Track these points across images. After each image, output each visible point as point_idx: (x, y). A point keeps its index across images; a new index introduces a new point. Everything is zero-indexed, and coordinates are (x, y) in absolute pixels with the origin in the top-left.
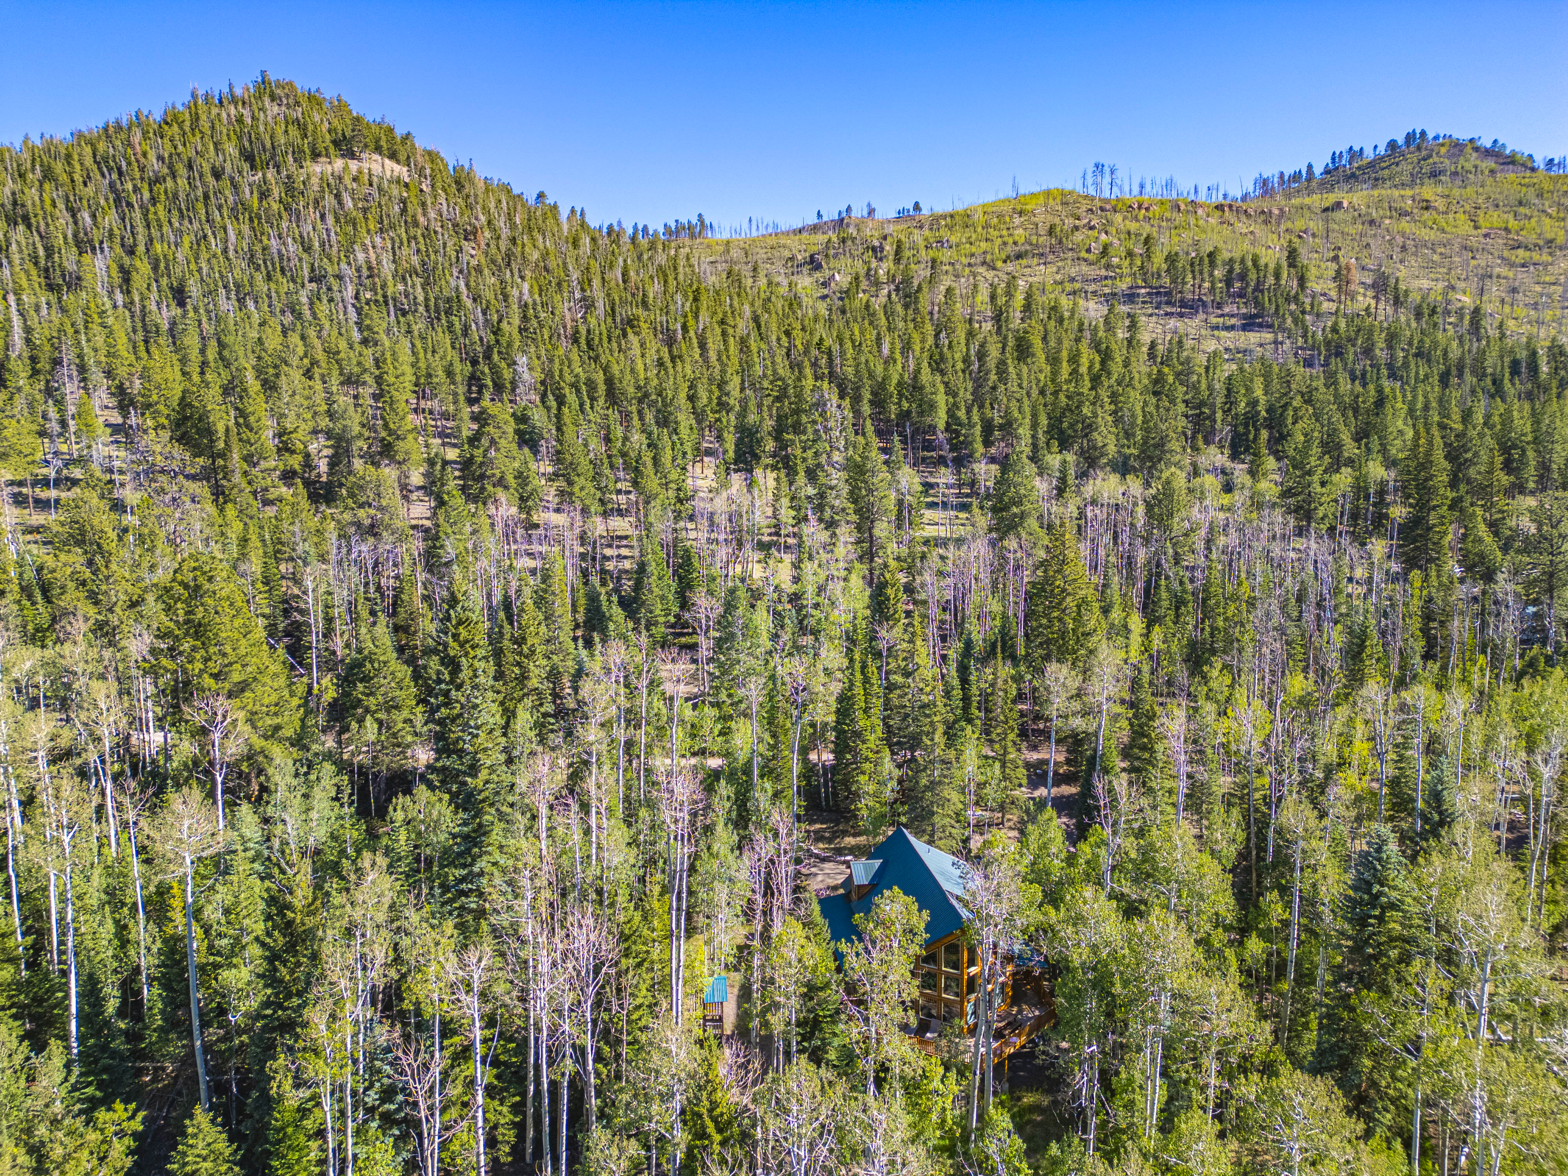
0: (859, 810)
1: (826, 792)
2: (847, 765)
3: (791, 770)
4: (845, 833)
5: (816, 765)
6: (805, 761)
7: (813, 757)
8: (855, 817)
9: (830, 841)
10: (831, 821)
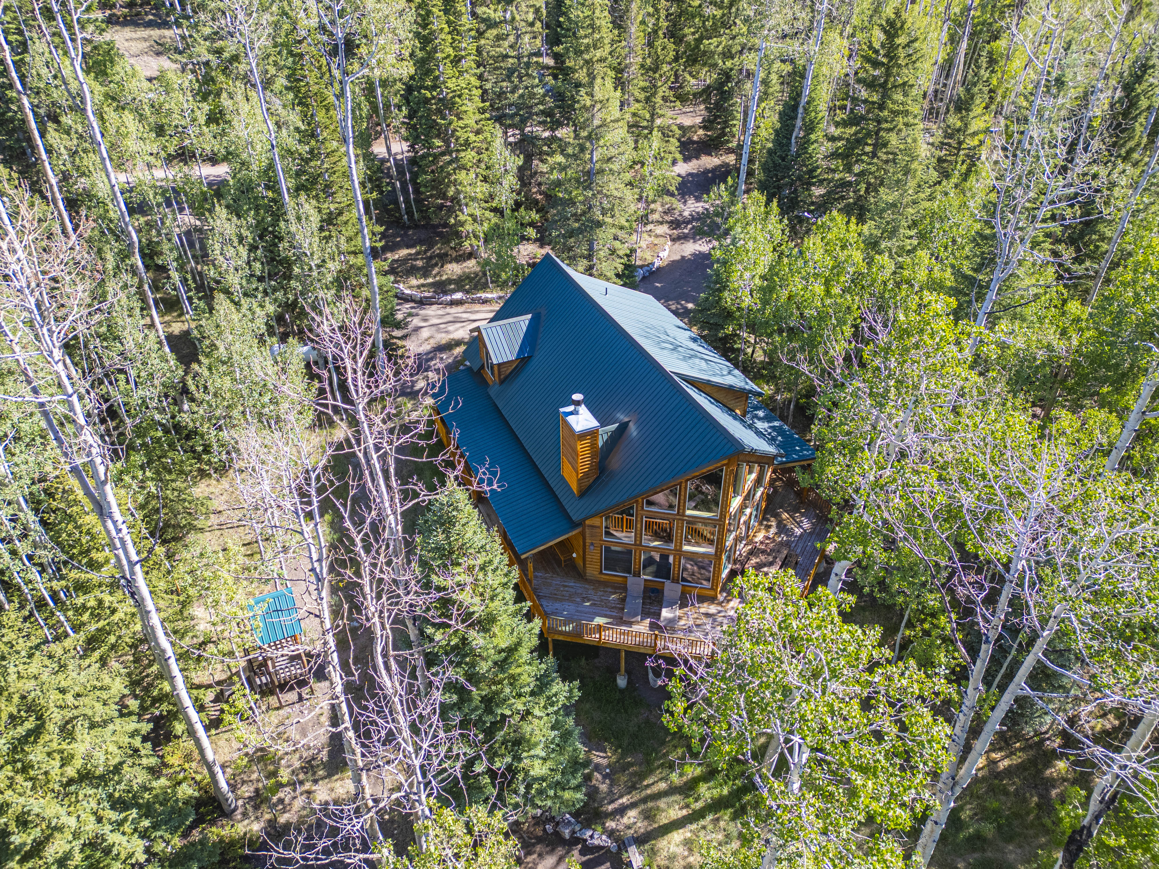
0: (462, 224)
1: (407, 201)
2: (436, 157)
3: (347, 175)
4: (444, 258)
5: (383, 161)
6: (369, 157)
7: (379, 149)
8: (458, 235)
9: (425, 272)
10: (421, 242)
